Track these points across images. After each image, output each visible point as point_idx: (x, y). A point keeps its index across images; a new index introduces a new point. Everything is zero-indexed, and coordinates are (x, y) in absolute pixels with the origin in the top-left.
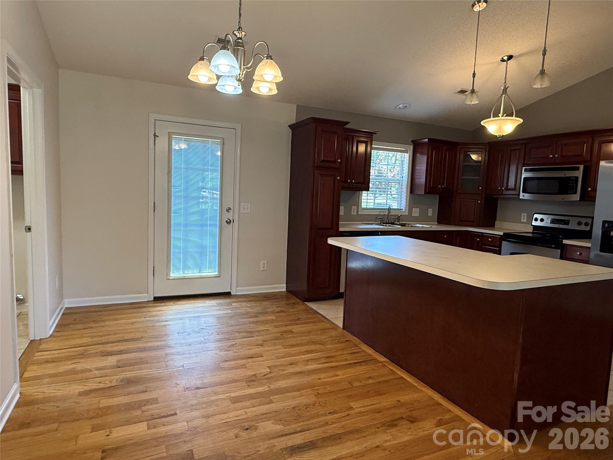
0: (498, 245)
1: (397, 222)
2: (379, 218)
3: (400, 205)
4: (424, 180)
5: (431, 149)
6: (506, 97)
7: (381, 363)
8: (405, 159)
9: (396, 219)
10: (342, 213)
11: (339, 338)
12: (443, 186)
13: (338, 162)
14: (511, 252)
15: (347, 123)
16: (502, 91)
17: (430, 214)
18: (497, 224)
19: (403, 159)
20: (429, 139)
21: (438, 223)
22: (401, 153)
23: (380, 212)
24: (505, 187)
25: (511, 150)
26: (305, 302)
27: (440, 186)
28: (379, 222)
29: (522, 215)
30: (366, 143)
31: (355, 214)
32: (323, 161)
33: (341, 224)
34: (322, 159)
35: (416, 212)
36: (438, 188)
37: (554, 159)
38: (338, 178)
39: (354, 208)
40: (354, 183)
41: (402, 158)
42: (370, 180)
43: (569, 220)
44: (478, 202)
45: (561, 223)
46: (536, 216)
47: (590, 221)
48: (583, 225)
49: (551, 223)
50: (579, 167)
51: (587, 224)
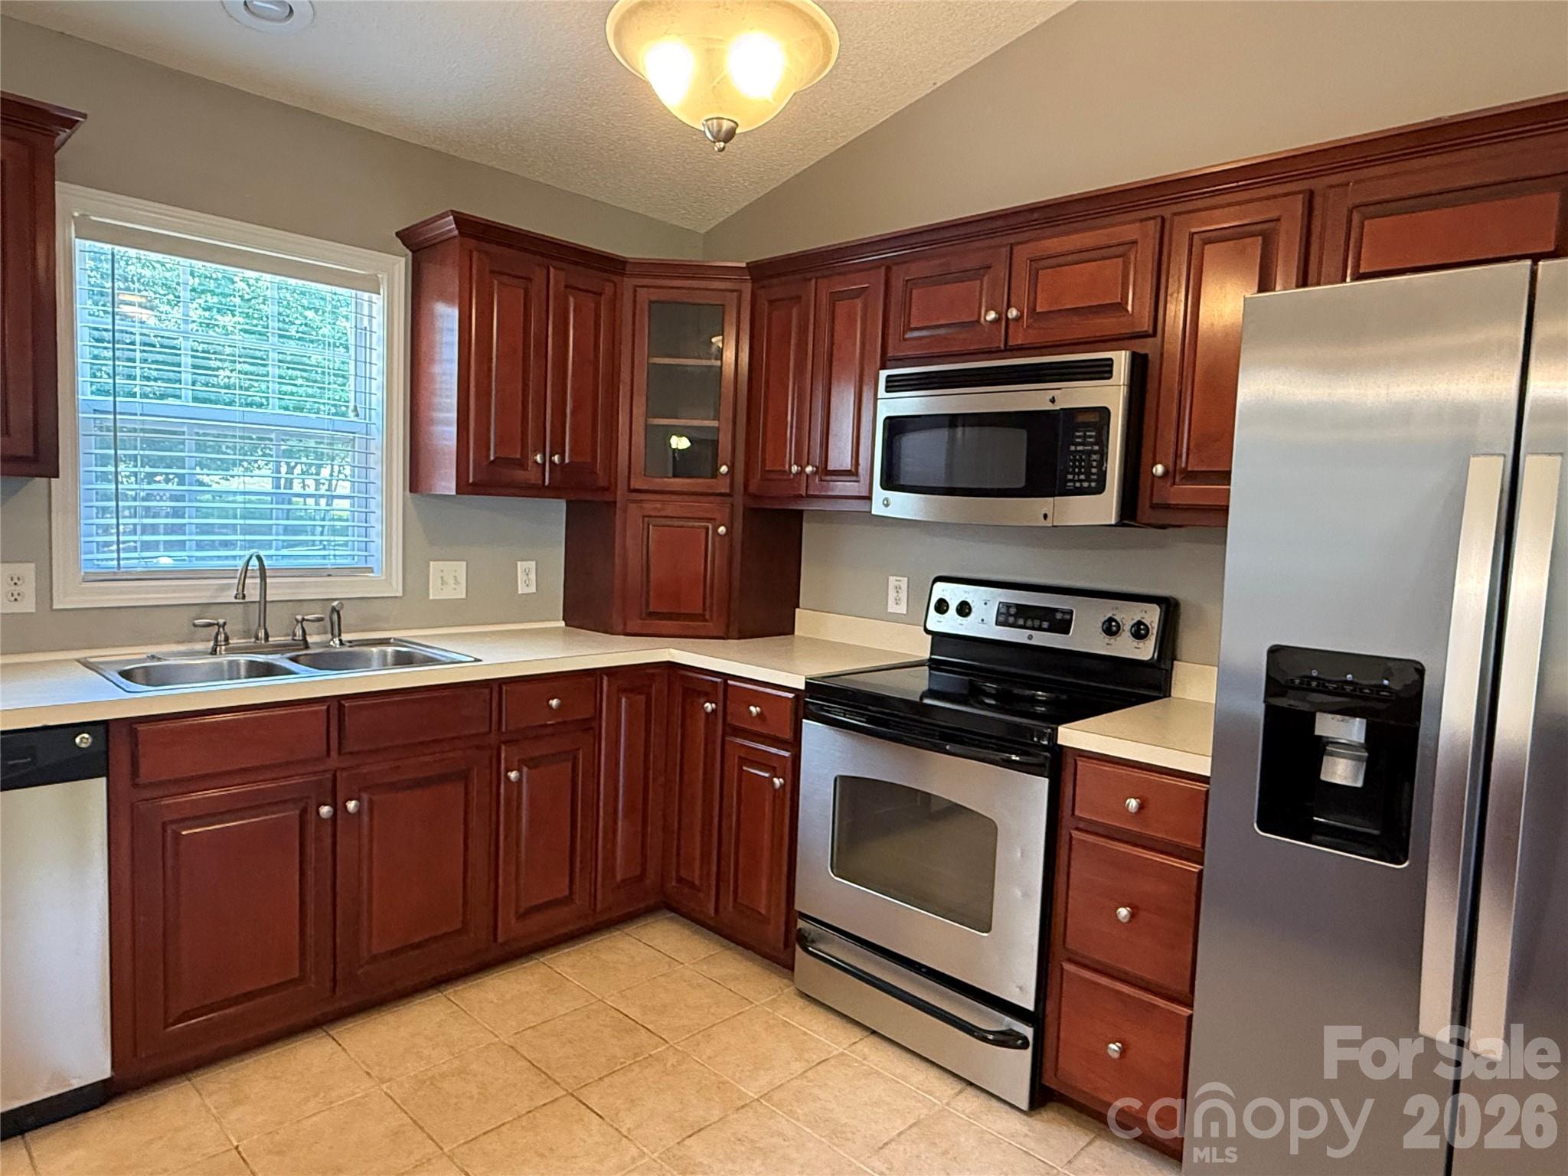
0: (787, 733)
1: (324, 638)
5: (480, 274)
12: (558, 458)
14: (837, 773)
17: (527, 585)
18: (804, 619)
20: (456, 221)
21: (569, 624)
24: (817, 464)
25: (834, 298)
27: (539, 459)
28: (210, 646)
29: (891, 586)
35: (449, 581)
36: (530, 466)
37: (1001, 326)
41: (358, 314)
43: (1071, 612)
44: (715, 530)
45: (1037, 623)
46: (941, 590)
47: (1152, 616)
48: (1126, 635)
49: (998, 623)
50: (1109, 363)
51: (1139, 632)
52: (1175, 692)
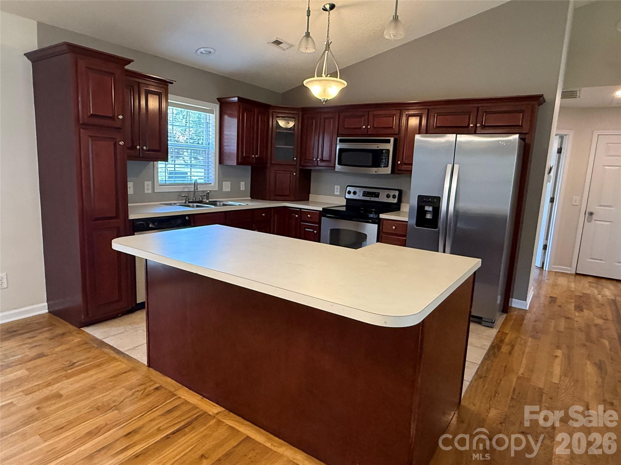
0: (317, 221)
1: (205, 200)
2: (183, 195)
3: (208, 178)
4: (236, 148)
5: (242, 111)
6: (329, 53)
7: (214, 417)
8: (211, 121)
9: (204, 195)
10: (130, 191)
11: (143, 387)
12: (257, 156)
13: (119, 118)
14: (331, 228)
15: (129, 62)
16: (325, 46)
17: (243, 188)
18: (312, 197)
19: (208, 121)
20: (238, 98)
21: (251, 198)
22: (205, 113)
23: (184, 188)
24: (320, 158)
25: (325, 119)
26: (81, 329)
27: (253, 156)
28: (184, 201)
29: (336, 188)
30: (159, 95)
31: (150, 191)
32: (92, 115)
33: (130, 206)
34: (91, 113)
35: (227, 187)
36: (251, 158)
37: (366, 129)
38: (122, 143)
39: (148, 184)
40: (146, 151)
41: (206, 119)
42: (169, 147)
43: (379, 193)
44: (293, 174)
45: (372, 196)
46: (349, 189)
47: (397, 193)
48: (391, 197)
49: (363, 196)
50: (390, 140)
51: (394, 197)
52: (401, 210)
